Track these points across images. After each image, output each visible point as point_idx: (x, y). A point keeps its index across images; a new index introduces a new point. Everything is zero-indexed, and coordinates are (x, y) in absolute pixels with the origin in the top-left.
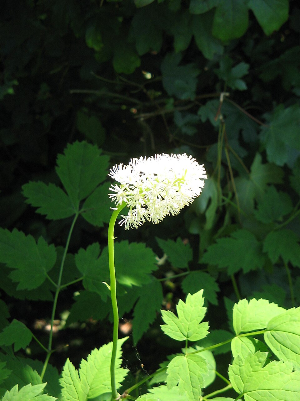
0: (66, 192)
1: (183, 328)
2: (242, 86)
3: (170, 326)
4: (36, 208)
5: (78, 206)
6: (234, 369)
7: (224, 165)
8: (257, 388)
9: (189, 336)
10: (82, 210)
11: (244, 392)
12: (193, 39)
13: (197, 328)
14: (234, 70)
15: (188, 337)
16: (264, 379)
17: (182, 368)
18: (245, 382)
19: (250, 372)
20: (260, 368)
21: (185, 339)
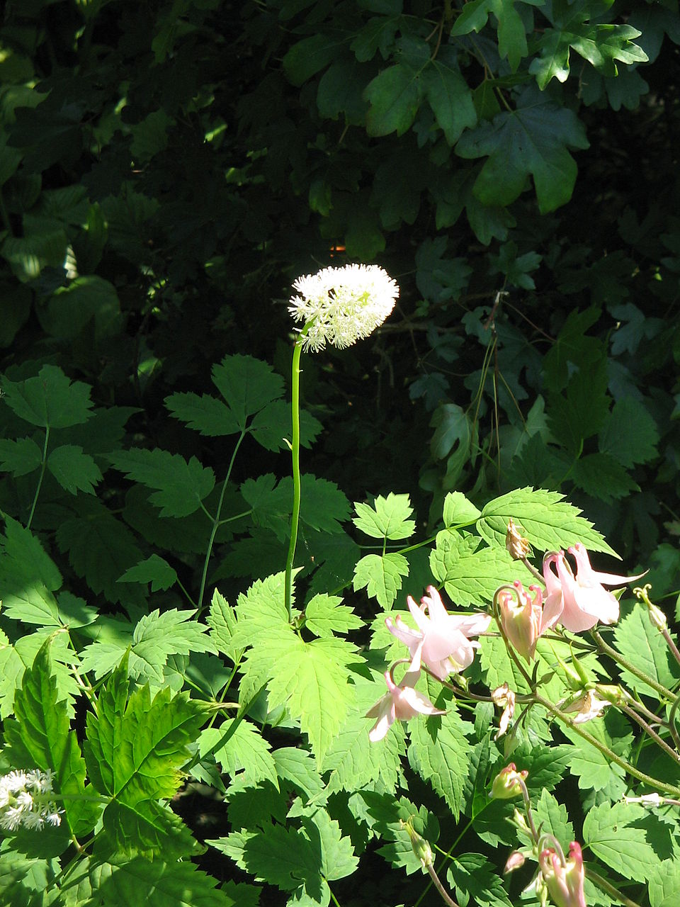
0: (228, 406)
1: (381, 524)
2: (530, 284)
3: (364, 520)
4: (185, 423)
5: (245, 422)
6: (438, 554)
7: (487, 398)
8: (463, 576)
9: (388, 533)
10: (251, 427)
11: (446, 580)
12: (464, 212)
13: (400, 526)
14: (519, 260)
15: (386, 535)
16: (473, 566)
17: (374, 566)
18: (449, 569)
19: (456, 559)
20: (470, 554)
21: (384, 536)
